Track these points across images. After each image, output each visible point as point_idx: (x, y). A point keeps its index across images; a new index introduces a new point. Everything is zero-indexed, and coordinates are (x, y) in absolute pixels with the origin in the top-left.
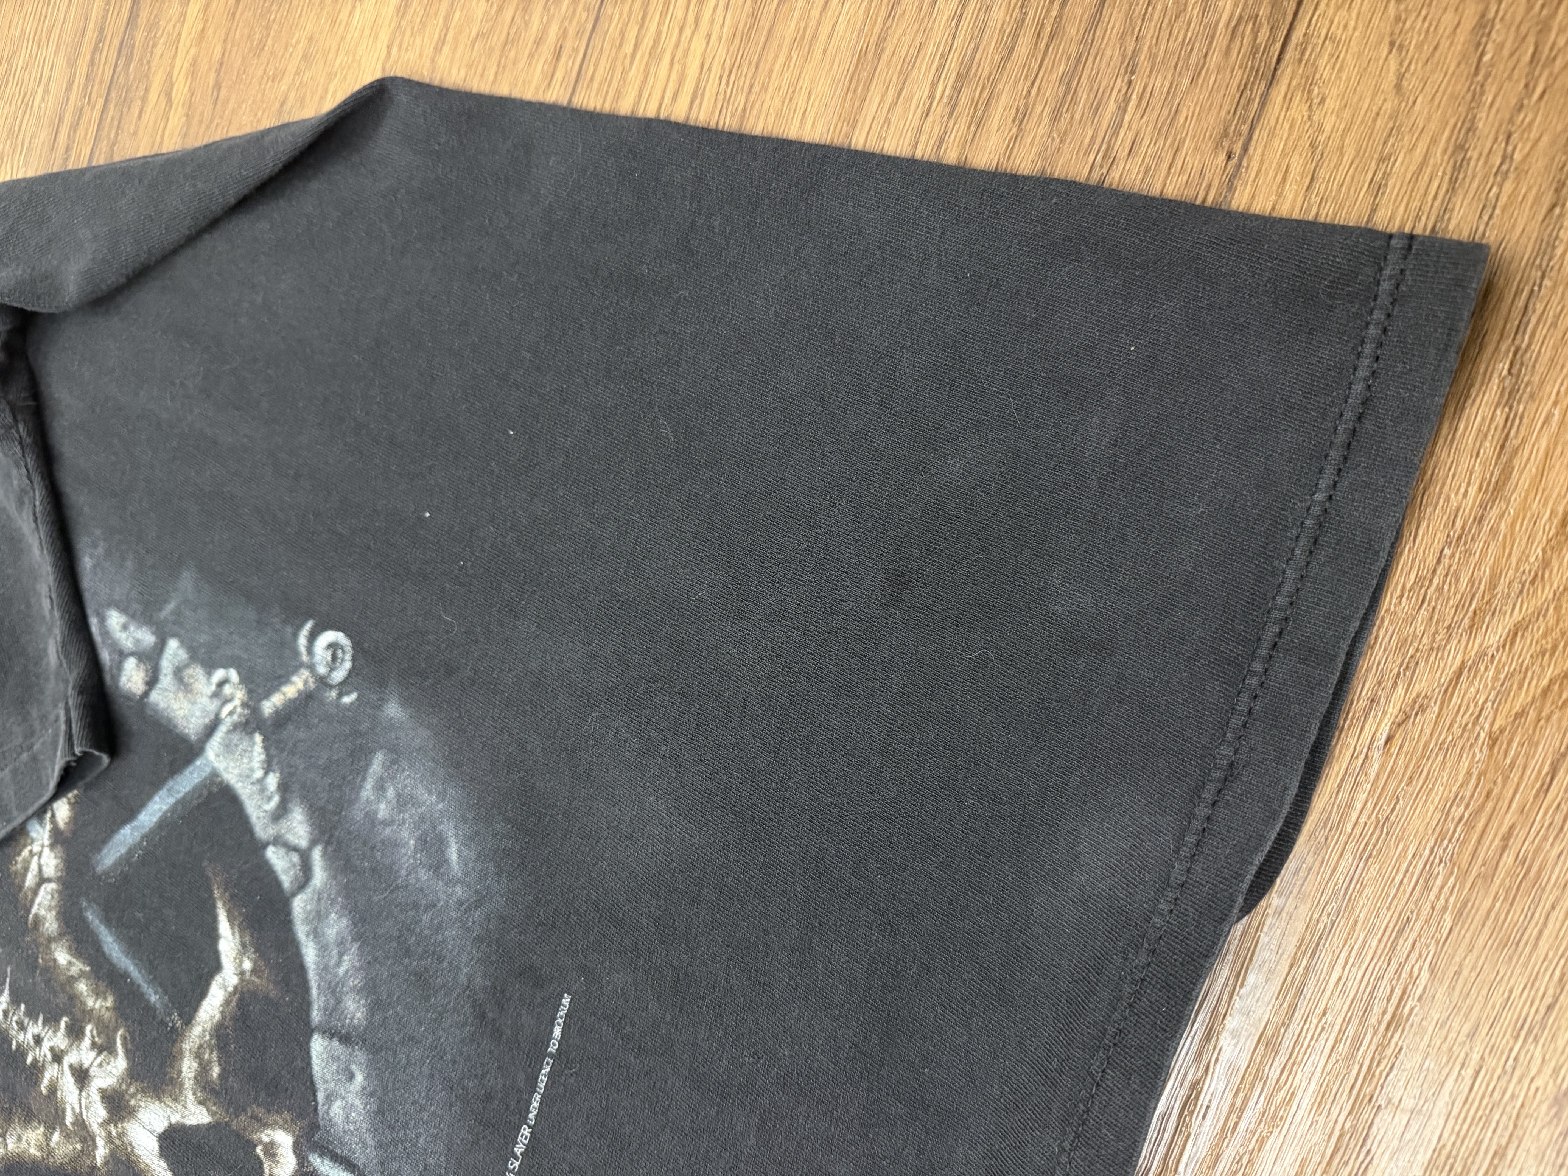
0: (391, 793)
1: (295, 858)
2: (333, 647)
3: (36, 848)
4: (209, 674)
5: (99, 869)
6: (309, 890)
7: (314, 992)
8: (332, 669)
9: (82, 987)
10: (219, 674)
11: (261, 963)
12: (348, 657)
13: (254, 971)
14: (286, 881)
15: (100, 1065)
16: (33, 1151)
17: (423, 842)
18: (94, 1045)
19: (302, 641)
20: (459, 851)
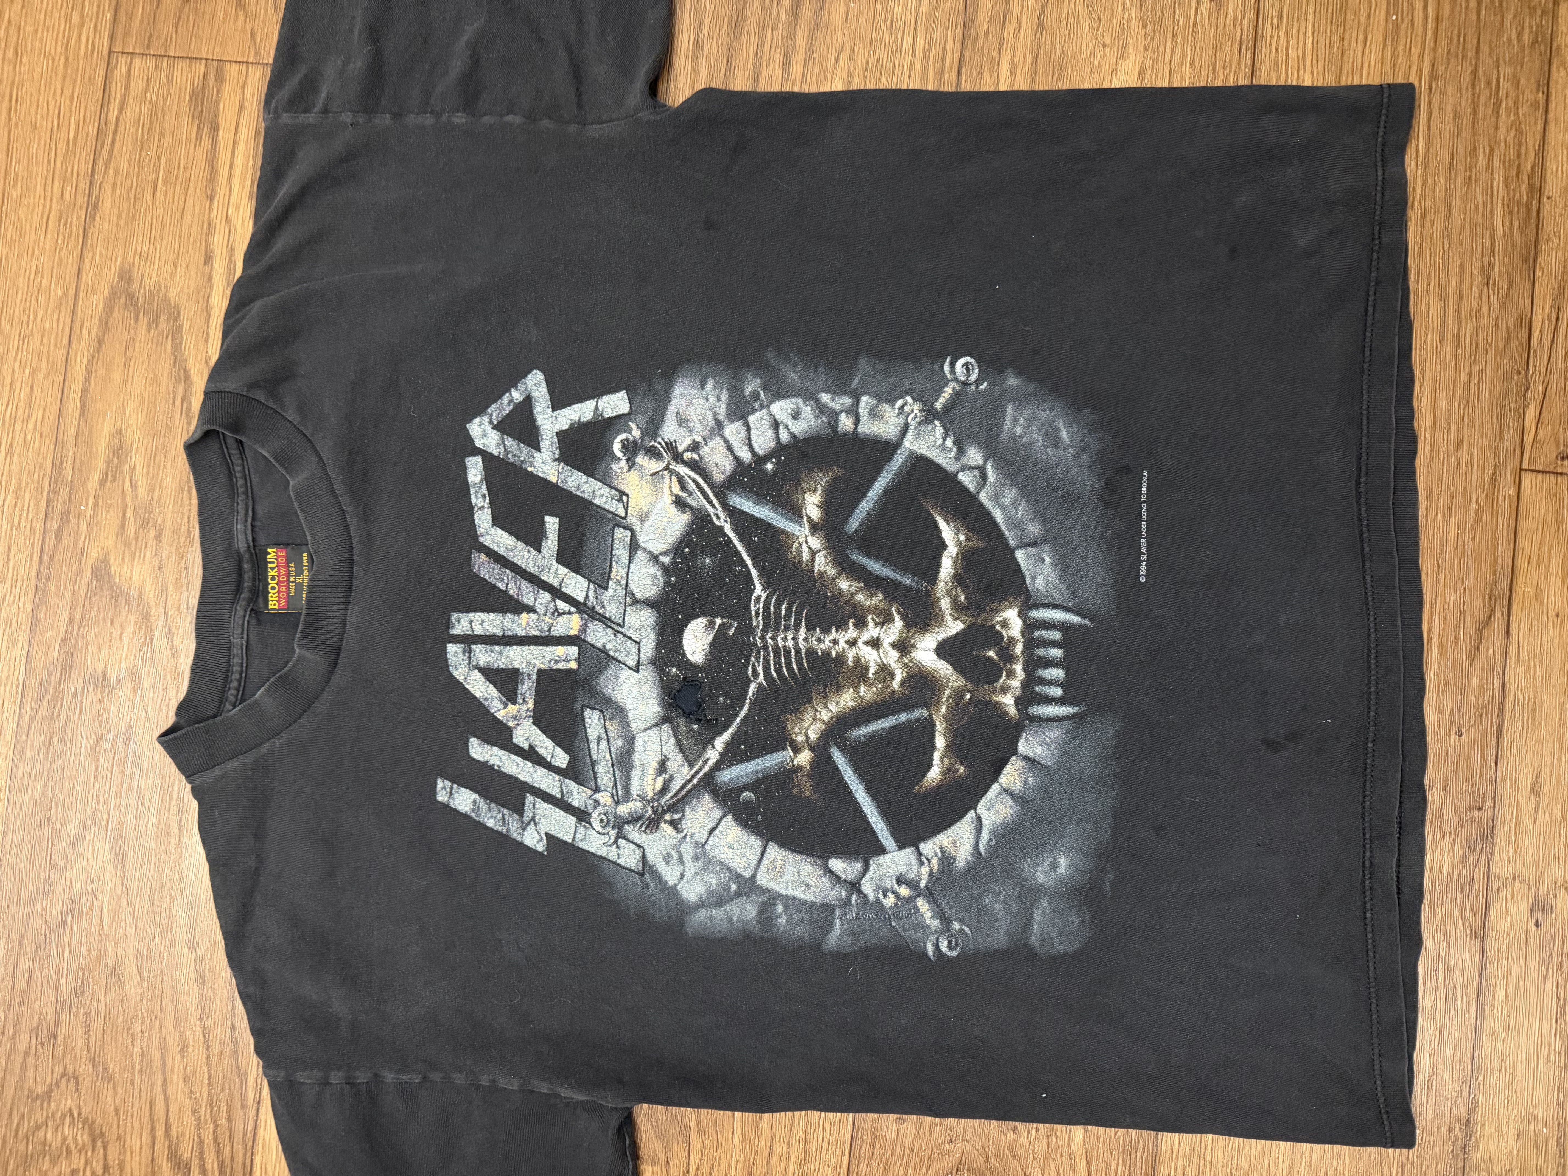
0: (1022, 420)
1: (976, 473)
2: (966, 365)
3: (801, 539)
4: (893, 406)
5: (850, 532)
6: (987, 486)
7: (1006, 533)
8: (968, 376)
9: (860, 597)
10: (900, 402)
11: (970, 534)
12: (976, 367)
13: (967, 540)
14: (972, 488)
15: (885, 632)
16: (850, 704)
17: (1046, 436)
18: (877, 624)
19: (947, 368)
20: (1067, 431)
